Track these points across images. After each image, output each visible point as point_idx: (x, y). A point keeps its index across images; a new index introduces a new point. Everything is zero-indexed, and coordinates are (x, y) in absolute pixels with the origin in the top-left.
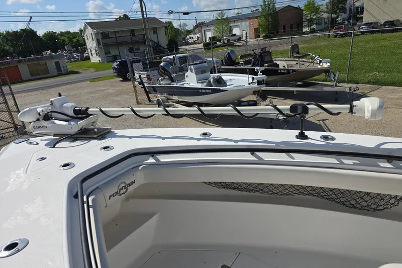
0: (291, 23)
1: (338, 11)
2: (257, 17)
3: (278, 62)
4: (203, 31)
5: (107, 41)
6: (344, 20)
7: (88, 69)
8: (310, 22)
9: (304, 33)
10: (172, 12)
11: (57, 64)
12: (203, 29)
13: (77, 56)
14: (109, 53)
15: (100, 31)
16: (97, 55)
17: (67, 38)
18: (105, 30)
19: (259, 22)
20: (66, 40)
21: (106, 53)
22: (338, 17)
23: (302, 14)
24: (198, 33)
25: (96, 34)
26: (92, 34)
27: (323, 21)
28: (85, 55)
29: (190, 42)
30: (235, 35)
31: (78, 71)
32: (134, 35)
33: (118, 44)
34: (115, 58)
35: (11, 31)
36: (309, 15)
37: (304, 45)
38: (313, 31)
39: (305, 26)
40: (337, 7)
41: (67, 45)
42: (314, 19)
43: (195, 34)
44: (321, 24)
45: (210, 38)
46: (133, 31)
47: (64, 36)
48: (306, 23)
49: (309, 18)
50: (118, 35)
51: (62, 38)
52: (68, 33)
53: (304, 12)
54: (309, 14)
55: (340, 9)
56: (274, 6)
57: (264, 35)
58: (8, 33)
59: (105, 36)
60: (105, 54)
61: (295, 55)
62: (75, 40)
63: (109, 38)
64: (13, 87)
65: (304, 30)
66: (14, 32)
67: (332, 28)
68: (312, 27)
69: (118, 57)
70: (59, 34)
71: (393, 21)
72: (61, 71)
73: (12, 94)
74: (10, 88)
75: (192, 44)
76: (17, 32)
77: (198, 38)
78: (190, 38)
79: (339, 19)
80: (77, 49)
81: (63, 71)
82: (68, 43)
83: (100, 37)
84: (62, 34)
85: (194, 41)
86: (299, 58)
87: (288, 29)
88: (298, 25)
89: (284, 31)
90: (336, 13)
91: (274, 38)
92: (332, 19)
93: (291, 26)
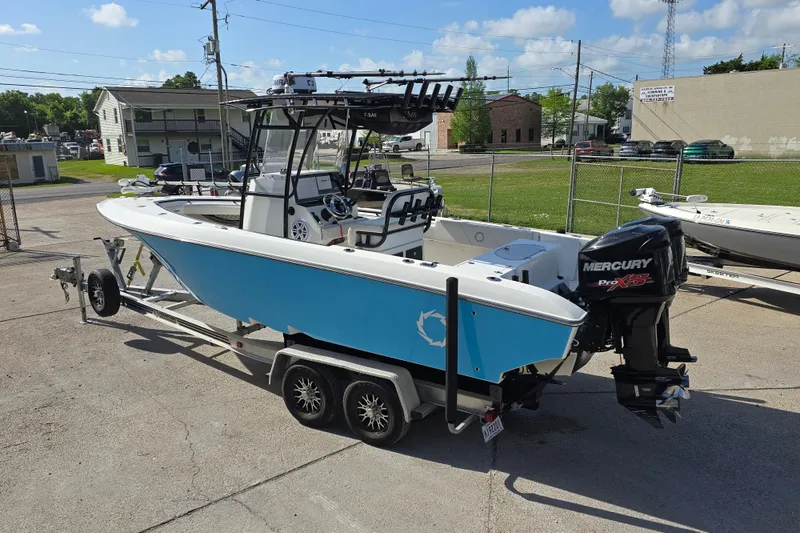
0: (518, 128)
1: (614, 113)
5: (145, 126)
7: (99, 178)
8: (554, 128)
9: (544, 148)
11: (38, 162)
13: (73, 149)
14: (147, 149)
15: (133, 106)
16: (120, 150)
17: (52, 109)
18: (144, 105)
19: (453, 120)
20: (49, 111)
21: (140, 149)
23: (539, 114)
25: (125, 111)
26: (115, 110)
27: (581, 128)
28: (92, 149)
29: (323, 142)
30: (409, 138)
31: (78, 178)
32: (202, 119)
33: (169, 134)
34: (157, 160)
36: (552, 116)
38: (560, 145)
39: (546, 136)
40: (612, 105)
41: (48, 123)
42: (562, 125)
44: (576, 134)
45: (360, 140)
46: (201, 111)
47: (45, 104)
49: (551, 120)
50: (170, 116)
51: (40, 107)
52: (55, 97)
53: (543, 108)
54: (551, 113)
55: (619, 110)
57: (464, 144)
59: (143, 116)
60: (139, 151)
61: (407, 178)
62: (68, 114)
63: (151, 121)
64: (16, 191)
65: (545, 141)
68: (559, 138)
69: (165, 158)
70: (32, 99)
71: (670, 143)
72: (43, 175)
73: (13, 202)
74: (11, 191)
79: (616, 127)
80: (72, 134)
81: (47, 177)
82: (53, 119)
83: (132, 117)
84: (39, 99)
85: (332, 142)
86: (411, 181)
87: (512, 137)
88: (531, 131)
89: (504, 141)
90: (608, 116)
91: (482, 151)
92: (600, 127)
93: (518, 132)
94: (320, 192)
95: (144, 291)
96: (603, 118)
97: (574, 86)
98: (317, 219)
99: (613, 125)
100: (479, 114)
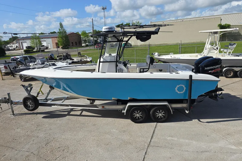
1: (97, 37)
2: (56, 37)
3: (74, 59)
4: (20, 43)
6: (101, 41)
8: (85, 41)
9: (83, 47)
10: (6, 33)
19: (58, 40)
22: (98, 39)
23: (80, 38)
24: (16, 44)
27: (91, 41)
29: (10, 49)
30: (44, 46)
36: (84, 38)
37: (83, 52)
38: (87, 46)
39: (83, 43)
42: (87, 40)
43: (13, 44)
44: (90, 42)
45: (26, 47)
48: (83, 42)
57: (62, 47)
61: (80, 56)
65: (83, 45)
67: (95, 45)
68: (86, 44)
75: (12, 50)
77: (17, 47)
78: (10, 46)
86: (81, 57)
87: (74, 44)
88: (79, 42)
89: (73, 45)
91: (68, 48)
92: (95, 41)
93: (76, 42)
95: (44, 100)
99: (98, 40)
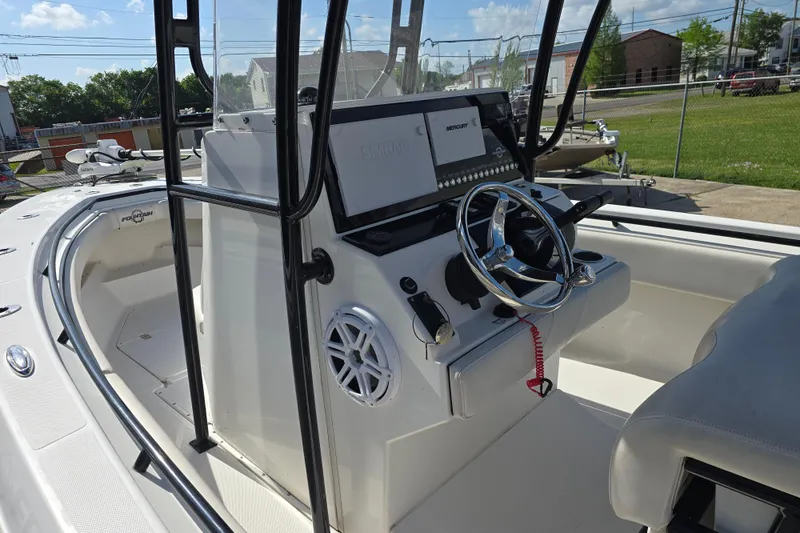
0: (655, 65)
1: (762, 43)
4: (476, 79)
6: (775, 61)
8: (697, 64)
12: (476, 75)
23: (679, 49)
24: (466, 82)
25: (269, 79)
26: (262, 79)
35: (130, 71)
36: (695, 50)
40: (761, 35)
42: (705, 59)
43: (462, 82)
48: (686, 66)
49: (693, 55)
53: (683, 44)
54: (693, 47)
55: (768, 40)
56: (617, 29)
58: (125, 74)
66: (135, 73)
76: (140, 73)
79: (764, 59)
87: (647, 77)
88: (669, 69)
89: (638, 81)
90: (756, 46)
92: (747, 58)
93: (655, 70)
94: (443, 171)
96: (751, 48)
97: (733, 10)
98: (430, 317)
99: (762, 56)
100: (612, 54)
